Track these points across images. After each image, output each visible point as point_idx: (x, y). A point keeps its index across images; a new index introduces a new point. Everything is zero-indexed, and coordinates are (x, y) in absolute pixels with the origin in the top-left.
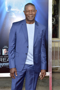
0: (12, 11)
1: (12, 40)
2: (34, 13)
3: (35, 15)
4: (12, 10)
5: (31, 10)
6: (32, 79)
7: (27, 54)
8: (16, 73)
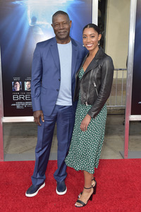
0: (38, 25)
1: (36, 69)
2: (66, 26)
3: (69, 29)
4: (37, 23)
5: (62, 23)
6: (66, 127)
7: (58, 90)
8: (42, 118)
